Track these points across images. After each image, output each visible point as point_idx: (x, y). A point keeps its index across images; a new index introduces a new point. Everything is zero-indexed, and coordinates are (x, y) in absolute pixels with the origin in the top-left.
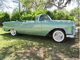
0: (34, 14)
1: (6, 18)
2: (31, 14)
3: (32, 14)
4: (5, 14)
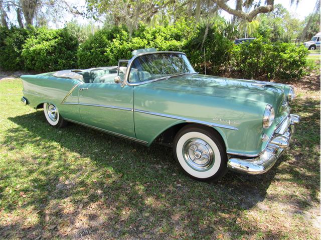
0: (155, 38)
1: (64, 49)
2: (143, 37)
3: (149, 36)
4: (61, 35)
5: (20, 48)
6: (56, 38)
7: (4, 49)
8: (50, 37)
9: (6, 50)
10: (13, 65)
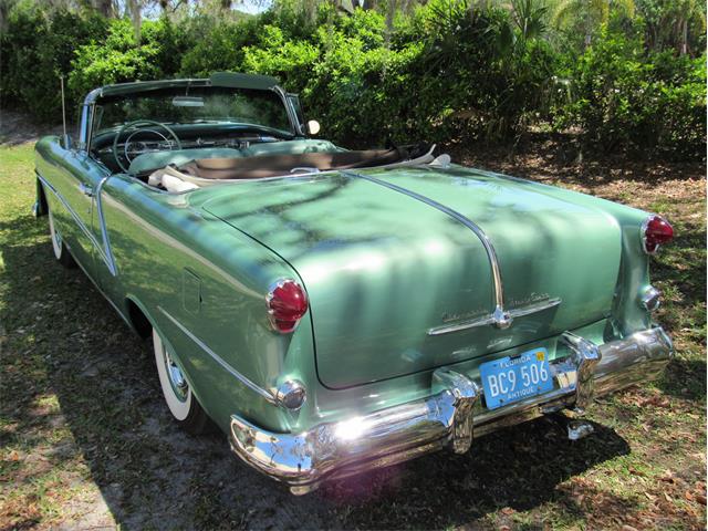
5: (66, 69)
6: (145, 42)
7: (37, 71)
8: (131, 42)
9: (41, 74)
10: (53, 109)
